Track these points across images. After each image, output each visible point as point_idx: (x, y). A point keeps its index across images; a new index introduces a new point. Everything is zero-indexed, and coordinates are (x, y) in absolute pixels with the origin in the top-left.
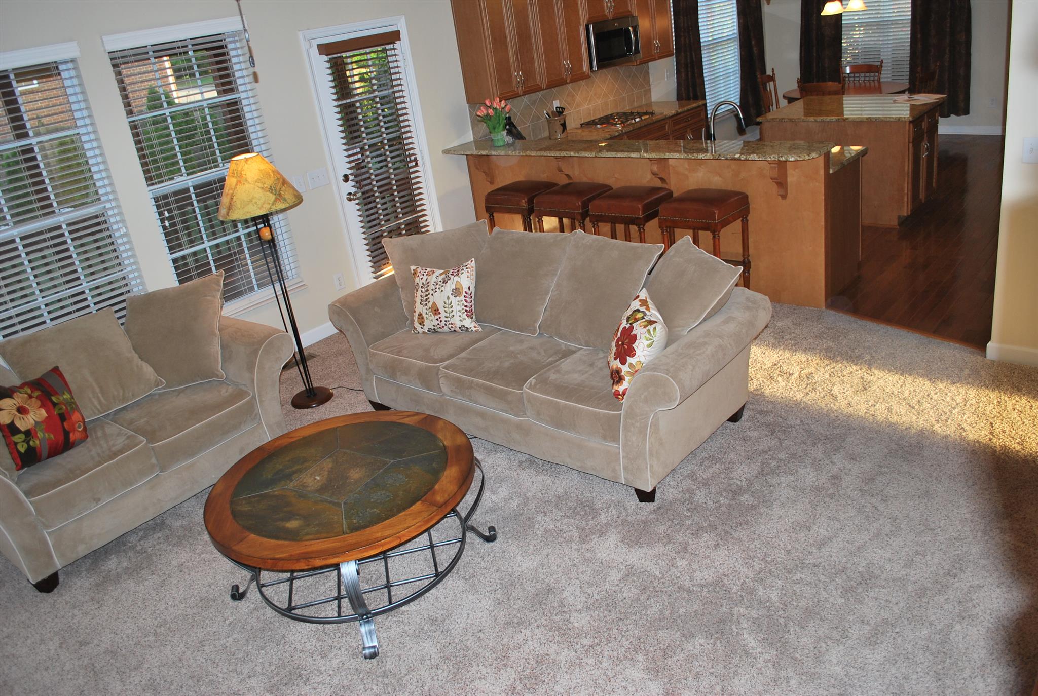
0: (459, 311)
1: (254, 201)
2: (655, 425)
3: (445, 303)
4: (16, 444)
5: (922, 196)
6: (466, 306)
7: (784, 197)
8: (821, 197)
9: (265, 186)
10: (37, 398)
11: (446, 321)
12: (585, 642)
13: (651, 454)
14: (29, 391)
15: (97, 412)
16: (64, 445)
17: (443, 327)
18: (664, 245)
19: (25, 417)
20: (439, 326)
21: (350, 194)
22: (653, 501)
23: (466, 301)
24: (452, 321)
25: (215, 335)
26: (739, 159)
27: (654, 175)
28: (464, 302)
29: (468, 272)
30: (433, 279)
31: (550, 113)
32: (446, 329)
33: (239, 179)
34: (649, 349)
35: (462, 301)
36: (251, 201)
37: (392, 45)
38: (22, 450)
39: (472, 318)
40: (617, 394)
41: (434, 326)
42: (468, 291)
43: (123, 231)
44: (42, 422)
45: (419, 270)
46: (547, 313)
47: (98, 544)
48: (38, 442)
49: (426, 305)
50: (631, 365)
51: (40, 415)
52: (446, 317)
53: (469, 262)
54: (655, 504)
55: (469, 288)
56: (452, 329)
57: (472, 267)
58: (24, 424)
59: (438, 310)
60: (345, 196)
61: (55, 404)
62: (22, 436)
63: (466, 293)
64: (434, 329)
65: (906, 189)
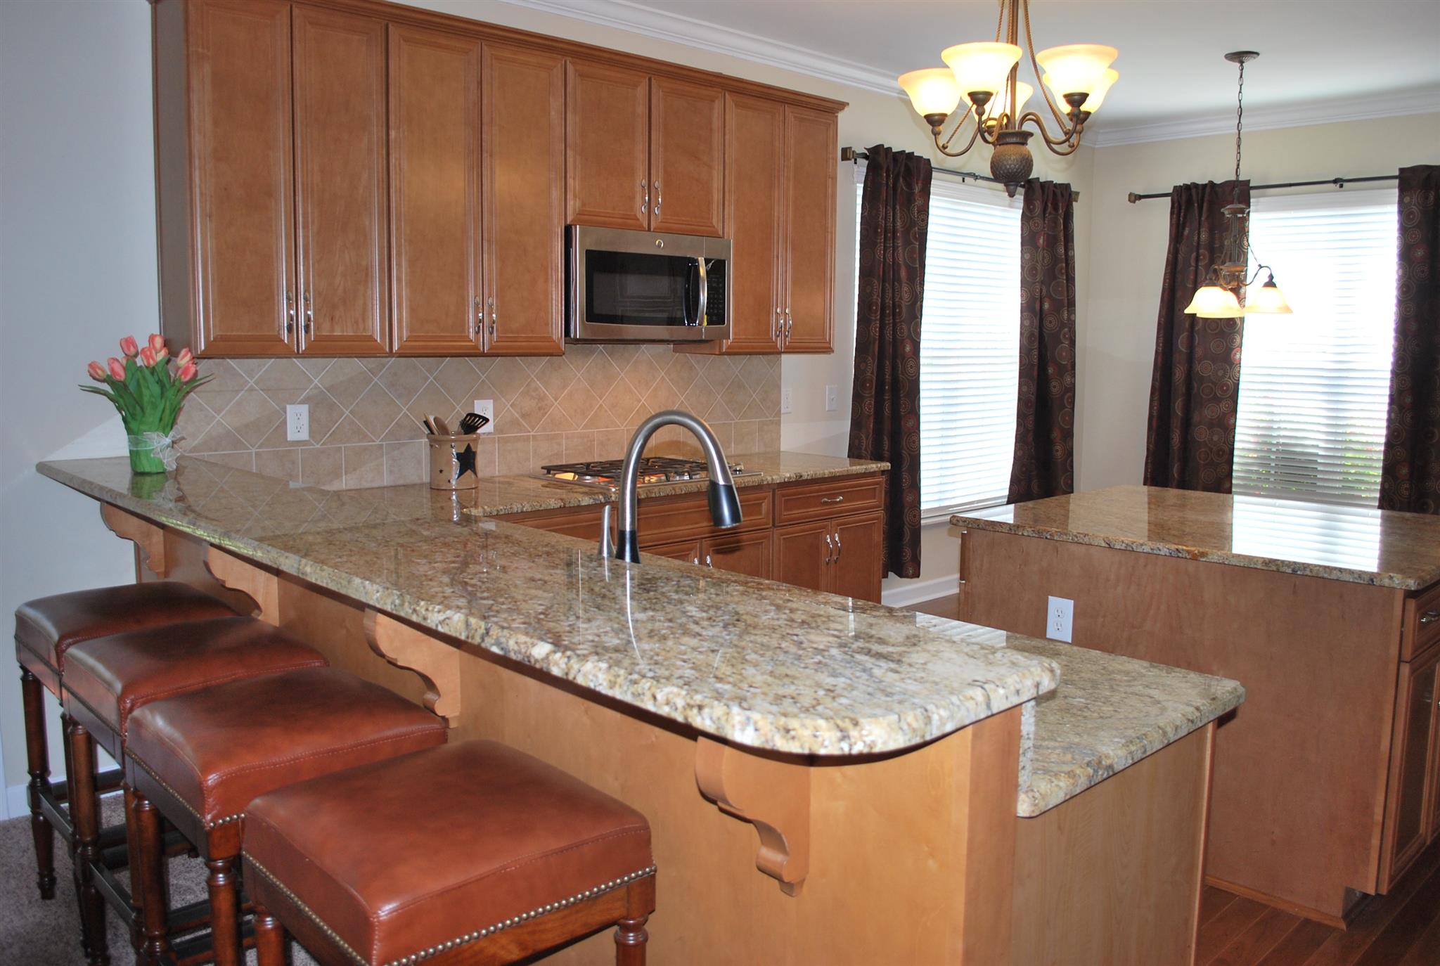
65: (1379, 811)
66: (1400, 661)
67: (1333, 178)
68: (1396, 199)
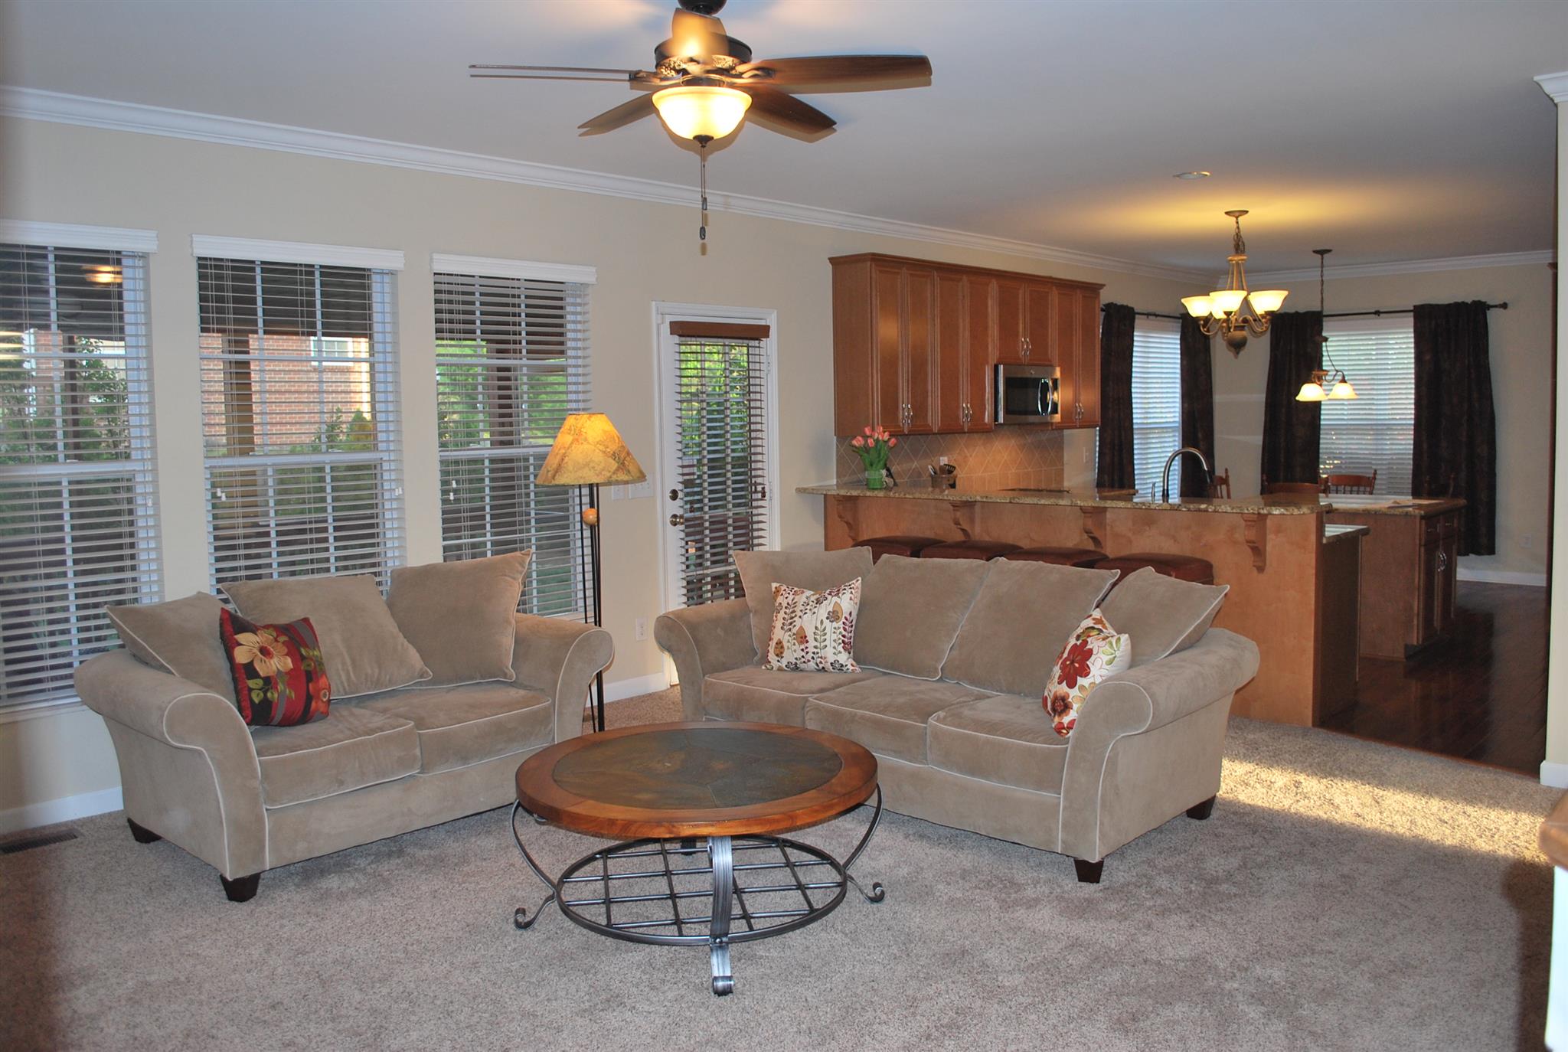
0: (835, 641)
1: (591, 465)
2: (1113, 762)
3: (816, 628)
4: (250, 690)
5: (1437, 623)
6: (844, 636)
7: (1261, 569)
8: (1311, 572)
9: (608, 450)
10: (283, 643)
11: (814, 653)
12: (1021, 999)
13: (1103, 805)
14: (275, 634)
15: (341, 689)
16: (302, 714)
17: (809, 661)
18: (1119, 571)
19: (267, 660)
20: (803, 660)
21: (675, 516)
22: (1098, 882)
23: (845, 630)
24: (822, 653)
25: (510, 623)
26: (1206, 511)
27: (1087, 533)
28: (842, 630)
29: (851, 593)
30: (802, 599)
31: (938, 468)
32: (812, 665)
33: (576, 437)
34: (1107, 667)
35: (839, 628)
36: (587, 464)
37: (757, 342)
38: (256, 700)
39: (849, 653)
40: (1059, 728)
41: (796, 659)
42: (848, 617)
43: (398, 492)
44: (287, 673)
45: (783, 588)
46: (955, 653)
47: (323, 848)
48: (276, 695)
49: (790, 630)
50: (1082, 688)
51: (285, 663)
52: (816, 647)
53: (854, 581)
54: (1101, 885)
55: (850, 613)
56: (821, 666)
57: (857, 588)
58: (265, 667)
59: (806, 637)
60: (668, 519)
61: (303, 658)
62: (260, 682)
63: (846, 619)
64: (796, 664)
65: (1416, 608)
66: (1420, 545)
67: (1373, 311)
68: (1412, 324)
